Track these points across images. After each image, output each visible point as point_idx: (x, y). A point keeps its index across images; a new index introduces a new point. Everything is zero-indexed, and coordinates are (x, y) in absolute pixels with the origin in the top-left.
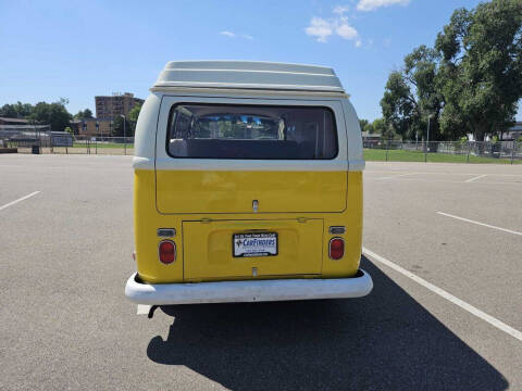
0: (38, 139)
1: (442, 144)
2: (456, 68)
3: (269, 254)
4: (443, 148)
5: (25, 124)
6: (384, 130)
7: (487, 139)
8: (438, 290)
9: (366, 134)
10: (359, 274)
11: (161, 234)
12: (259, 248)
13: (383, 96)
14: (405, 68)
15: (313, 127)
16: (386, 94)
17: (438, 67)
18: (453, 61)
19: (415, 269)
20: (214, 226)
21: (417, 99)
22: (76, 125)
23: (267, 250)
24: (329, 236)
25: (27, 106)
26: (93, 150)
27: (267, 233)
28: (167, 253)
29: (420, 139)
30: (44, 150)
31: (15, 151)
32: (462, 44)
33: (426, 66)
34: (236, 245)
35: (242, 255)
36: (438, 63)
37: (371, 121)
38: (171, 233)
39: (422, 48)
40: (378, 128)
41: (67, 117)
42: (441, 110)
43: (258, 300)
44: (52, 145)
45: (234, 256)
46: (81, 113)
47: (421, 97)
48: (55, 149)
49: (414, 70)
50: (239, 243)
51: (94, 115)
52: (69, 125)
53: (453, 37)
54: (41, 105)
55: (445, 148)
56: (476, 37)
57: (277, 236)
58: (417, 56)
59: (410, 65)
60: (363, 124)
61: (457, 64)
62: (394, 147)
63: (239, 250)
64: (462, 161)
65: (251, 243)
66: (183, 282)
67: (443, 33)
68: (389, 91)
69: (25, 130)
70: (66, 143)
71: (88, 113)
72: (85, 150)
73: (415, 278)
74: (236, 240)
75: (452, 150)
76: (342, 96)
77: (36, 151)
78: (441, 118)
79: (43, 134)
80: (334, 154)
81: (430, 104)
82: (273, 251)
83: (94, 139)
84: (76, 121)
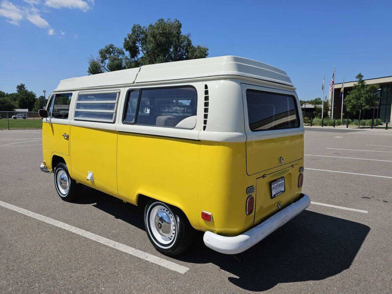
3: (283, 192)
12: (279, 189)
14: (100, 58)
18: (135, 59)
32: (140, 49)
33: (115, 59)
34: (272, 190)
35: (274, 196)
39: (112, 46)
45: (272, 198)
53: (134, 43)
56: (150, 46)
57: (284, 179)
58: (108, 51)
59: (104, 58)
65: (276, 187)
67: (128, 39)
74: (272, 187)
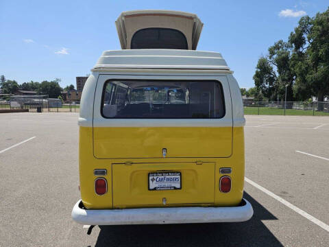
0: (41, 103)
1: (295, 103)
2: (303, 54)
3: (175, 188)
4: (296, 106)
5: (35, 94)
6: (256, 95)
7: (326, 99)
8: (301, 212)
9: (245, 97)
10: (242, 203)
11: (96, 173)
12: (167, 184)
13: (255, 73)
14: (269, 55)
15: (207, 95)
16: (257, 72)
17: (291, 54)
18: (301, 50)
19: (283, 194)
20: (135, 167)
21: (277, 75)
22: (65, 95)
23: (173, 185)
24: (219, 175)
25: (37, 83)
26: (73, 109)
27: (173, 172)
28: (101, 187)
29: (280, 100)
30: (44, 110)
31: (27, 111)
32: (306, 39)
33: (283, 53)
34: (151, 182)
35: (155, 189)
36: (291, 52)
37: (247, 89)
38: (103, 172)
39: (280, 42)
40: (252, 93)
41: (59, 89)
42: (294, 82)
43: (167, 222)
44: (50, 107)
45: (149, 189)
46: (67, 87)
47: (280, 73)
48: (51, 109)
49: (275, 56)
50: (153, 180)
51: (76, 88)
52: (61, 94)
54: (45, 83)
55: (297, 106)
57: (181, 175)
58: (277, 47)
59: (272, 52)
60: (243, 91)
61: (304, 52)
62: (263, 105)
63: (153, 185)
64: (309, 115)
65: (161, 180)
66: (112, 208)
67: (294, 33)
68: (259, 70)
69: (35, 98)
70: (58, 106)
71: (72, 87)
72: (69, 109)
73: (284, 201)
74: (151, 178)
75: (302, 107)
76: (228, 72)
77: (39, 111)
78: (294, 86)
79: (44, 100)
80: (222, 114)
81: (286, 78)
82: (178, 186)
83: (74, 103)
84: (65, 92)
